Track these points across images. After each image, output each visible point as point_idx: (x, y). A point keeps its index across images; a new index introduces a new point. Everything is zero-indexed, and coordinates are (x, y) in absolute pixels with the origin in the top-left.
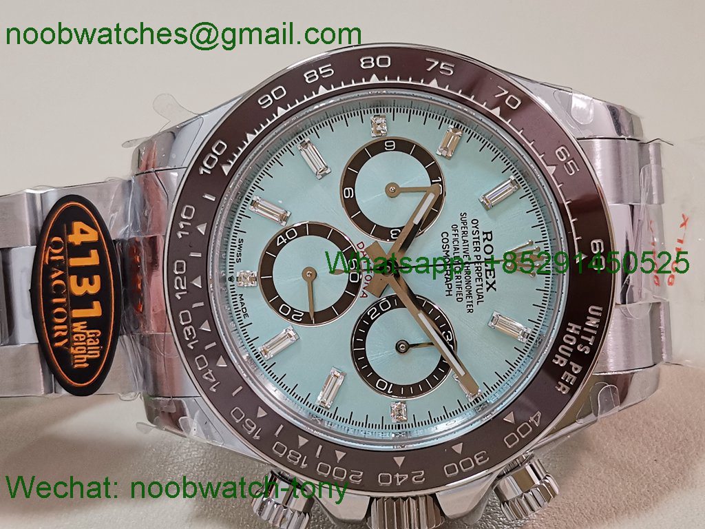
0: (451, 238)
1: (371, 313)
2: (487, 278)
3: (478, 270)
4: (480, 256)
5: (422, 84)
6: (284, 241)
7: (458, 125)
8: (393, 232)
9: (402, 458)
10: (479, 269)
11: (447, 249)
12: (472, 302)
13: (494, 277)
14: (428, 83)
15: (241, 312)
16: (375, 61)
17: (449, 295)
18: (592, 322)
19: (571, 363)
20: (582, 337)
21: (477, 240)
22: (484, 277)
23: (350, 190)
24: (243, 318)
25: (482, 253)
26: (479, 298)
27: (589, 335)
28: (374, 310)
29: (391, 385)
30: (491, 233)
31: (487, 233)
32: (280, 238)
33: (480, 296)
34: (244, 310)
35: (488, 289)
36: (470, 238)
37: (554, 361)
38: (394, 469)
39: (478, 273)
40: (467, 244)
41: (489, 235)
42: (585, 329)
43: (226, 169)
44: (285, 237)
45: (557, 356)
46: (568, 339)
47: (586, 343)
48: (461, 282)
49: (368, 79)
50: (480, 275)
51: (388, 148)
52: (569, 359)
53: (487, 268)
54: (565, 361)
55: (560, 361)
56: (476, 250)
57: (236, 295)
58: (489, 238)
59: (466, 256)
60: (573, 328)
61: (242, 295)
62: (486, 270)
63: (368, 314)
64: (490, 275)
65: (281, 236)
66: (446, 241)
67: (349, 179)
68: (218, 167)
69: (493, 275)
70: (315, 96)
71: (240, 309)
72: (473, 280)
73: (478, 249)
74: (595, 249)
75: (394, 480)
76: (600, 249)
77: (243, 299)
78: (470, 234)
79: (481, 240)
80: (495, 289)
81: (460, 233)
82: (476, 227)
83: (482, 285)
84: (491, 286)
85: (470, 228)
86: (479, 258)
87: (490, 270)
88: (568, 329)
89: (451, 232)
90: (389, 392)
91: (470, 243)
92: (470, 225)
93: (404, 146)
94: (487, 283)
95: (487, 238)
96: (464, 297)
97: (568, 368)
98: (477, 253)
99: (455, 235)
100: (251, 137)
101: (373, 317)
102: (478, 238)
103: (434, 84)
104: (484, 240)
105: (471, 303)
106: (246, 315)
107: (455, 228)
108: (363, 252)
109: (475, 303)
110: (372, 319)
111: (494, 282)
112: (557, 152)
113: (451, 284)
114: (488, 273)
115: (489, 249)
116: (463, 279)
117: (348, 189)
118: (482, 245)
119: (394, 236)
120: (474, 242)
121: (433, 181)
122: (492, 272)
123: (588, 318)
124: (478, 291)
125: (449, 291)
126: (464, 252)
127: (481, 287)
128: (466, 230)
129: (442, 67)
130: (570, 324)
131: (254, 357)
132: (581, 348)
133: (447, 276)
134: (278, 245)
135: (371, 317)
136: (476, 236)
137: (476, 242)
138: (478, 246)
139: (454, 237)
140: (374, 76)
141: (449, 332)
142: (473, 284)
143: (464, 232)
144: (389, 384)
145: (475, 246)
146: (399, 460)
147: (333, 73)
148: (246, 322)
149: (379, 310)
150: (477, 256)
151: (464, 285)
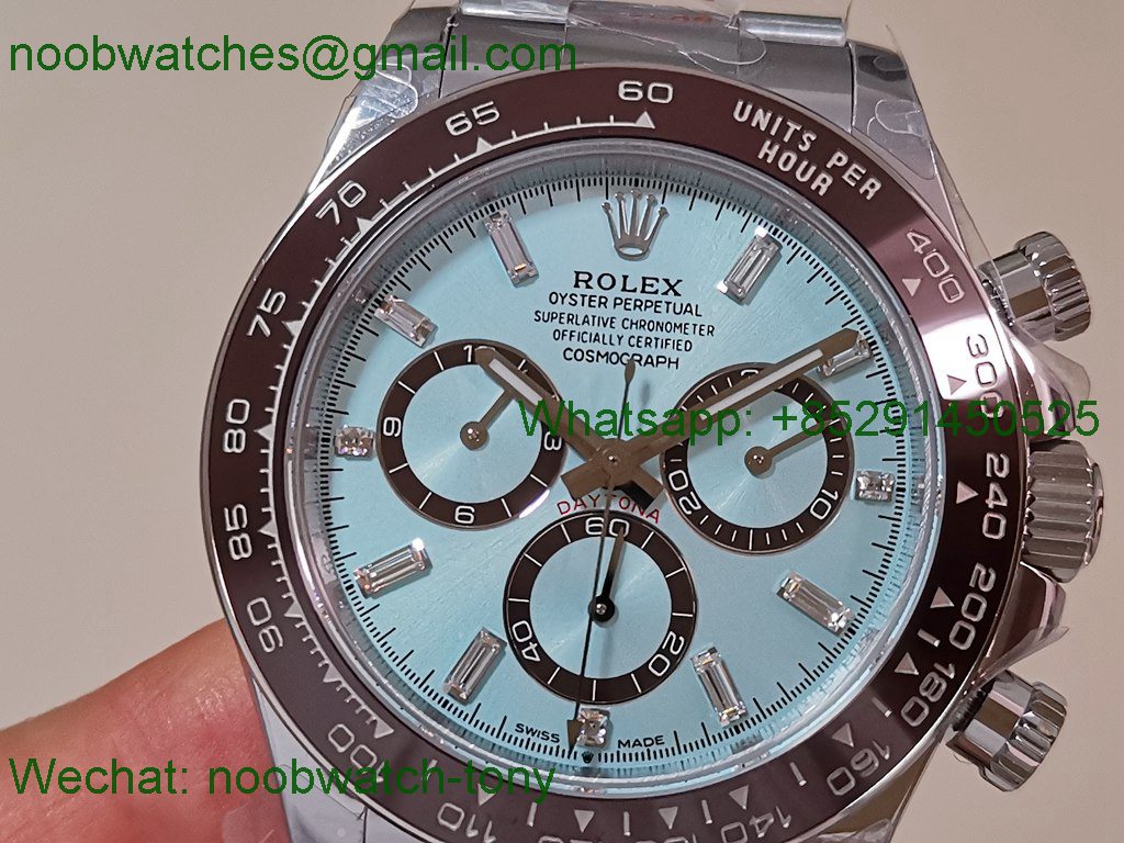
0: (575, 344)
1: (689, 508)
2: (656, 292)
3: (640, 307)
4: (616, 299)
5: (291, 349)
6: (533, 646)
7: (377, 300)
8: (549, 445)
9: (960, 486)
10: (638, 303)
11: (595, 355)
12: (695, 325)
13: (657, 280)
14: (292, 337)
15: (652, 749)
16: (235, 427)
17: (677, 363)
18: (762, 119)
19: (829, 166)
20: (786, 139)
21: (587, 299)
22: (654, 298)
23: (461, 510)
24: (663, 748)
25: (611, 295)
26: (691, 311)
27: (784, 128)
28: (684, 502)
29: (823, 491)
30: (578, 273)
31: (577, 280)
32: (527, 653)
33: (687, 309)
34: (648, 742)
35: (676, 294)
36: (581, 311)
37: (822, 193)
38: (978, 506)
39: (646, 307)
40: (591, 319)
41: (581, 277)
42: (773, 133)
43: (383, 730)
44: (526, 644)
45: (813, 187)
46: (785, 164)
47: (797, 136)
48: (657, 339)
49: (265, 444)
50: (649, 304)
51: (396, 431)
52: (821, 168)
53: (640, 288)
54: (823, 175)
55: (823, 184)
56: (605, 304)
57: (618, 753)
58: (586, 277)
59: (612, 322)
60: (768, 151)
61: (620, 742)
62: (643, 291)
63: (690, 513)
64: (652, 285)
65: (524, 652)
66: (579, 354)
67: (440, 510)
68: (376, 745)
69: (654, 282)
70: (277, 545)
71: (645, 749)
72: (656, 318)
73: (603, 300)
74: (636, 94)
75: (997, 509)
76: (636, 86)
77: (628, 742)
78: (573, 310)
79: (589, 292)
80: (679, 281)
81: (570, 327)
82: (563, 298)
83: (668, 303)
84: (672, 287)
85: (564, 308)
86: (618, 301)
87: (644, 285)
88: (769, 160)
89: (566, 343)
90: (835, 498)
91: (590, 312)
92: (558, 308)
93: (396, 403)
94: (666, 293)
95: (586, 282)
96: (685, 338)
97: (837, 172)
98: (610, 304)
99: (571, 336)
100: (333, 676)
101: (696, 505)
102: (583, 296)
103: (295, 327)
104: (588, 287)
105: (698, 327)
106: (658, 740)
107: (559, 335)
108: (576, 505)
109: (699, 321)
110: (699, 507)
111: (667, 281)
112: (454, 133)
113: (658, 357)
114: (648, 289)
115: (606, 282)
116: (653, 335)
117: (457, 514)
118: (597, 291)
119: (556, 445)
120: (590, 306)
121: (469, 360)
122: (648, 282)
123: (754, 124)
124: (678, 311)
125: (670, 362)
126: (605, 325)
127: (671, 306)
128: (565, 316)
129: (269, 310)
130: (761, 156)
131: (737, 738)
132: (804, 144)
133: (643, 362)
134: (538, 659)
135: (695, 508)
136: (579, 299)
137: (590, 301)
138: (597, 299)
139: (575, 339)
140: (261, 432)
141: (743, 373)
142: (663, 318)
143: (569, 320)
144: (821, 495)
145: (596, 304)
146: (965, 493)
147: (242, 507)
148: (670, 743)
149: (686, 492)
150: (615, 304)
151: (663, 335)
